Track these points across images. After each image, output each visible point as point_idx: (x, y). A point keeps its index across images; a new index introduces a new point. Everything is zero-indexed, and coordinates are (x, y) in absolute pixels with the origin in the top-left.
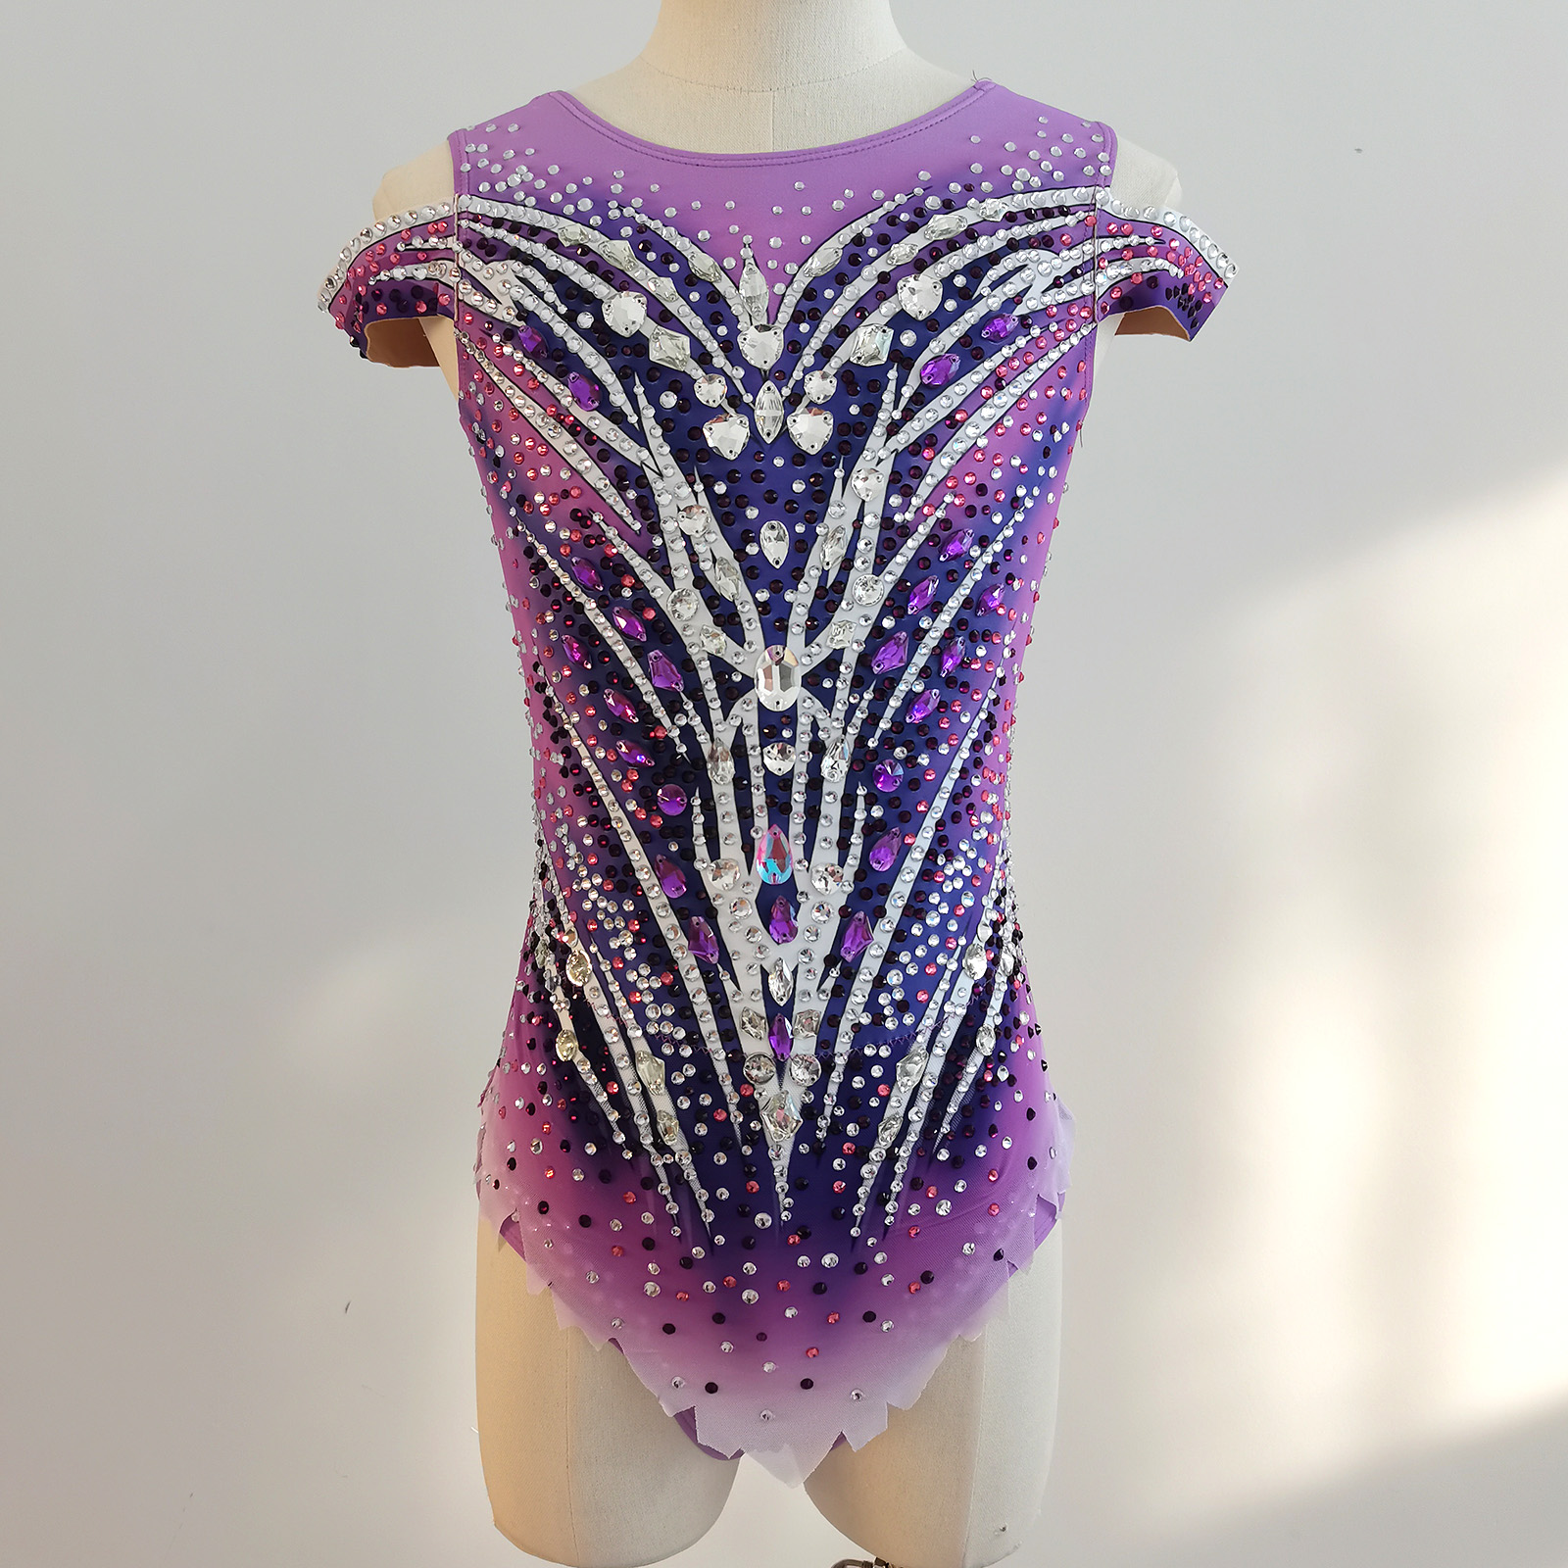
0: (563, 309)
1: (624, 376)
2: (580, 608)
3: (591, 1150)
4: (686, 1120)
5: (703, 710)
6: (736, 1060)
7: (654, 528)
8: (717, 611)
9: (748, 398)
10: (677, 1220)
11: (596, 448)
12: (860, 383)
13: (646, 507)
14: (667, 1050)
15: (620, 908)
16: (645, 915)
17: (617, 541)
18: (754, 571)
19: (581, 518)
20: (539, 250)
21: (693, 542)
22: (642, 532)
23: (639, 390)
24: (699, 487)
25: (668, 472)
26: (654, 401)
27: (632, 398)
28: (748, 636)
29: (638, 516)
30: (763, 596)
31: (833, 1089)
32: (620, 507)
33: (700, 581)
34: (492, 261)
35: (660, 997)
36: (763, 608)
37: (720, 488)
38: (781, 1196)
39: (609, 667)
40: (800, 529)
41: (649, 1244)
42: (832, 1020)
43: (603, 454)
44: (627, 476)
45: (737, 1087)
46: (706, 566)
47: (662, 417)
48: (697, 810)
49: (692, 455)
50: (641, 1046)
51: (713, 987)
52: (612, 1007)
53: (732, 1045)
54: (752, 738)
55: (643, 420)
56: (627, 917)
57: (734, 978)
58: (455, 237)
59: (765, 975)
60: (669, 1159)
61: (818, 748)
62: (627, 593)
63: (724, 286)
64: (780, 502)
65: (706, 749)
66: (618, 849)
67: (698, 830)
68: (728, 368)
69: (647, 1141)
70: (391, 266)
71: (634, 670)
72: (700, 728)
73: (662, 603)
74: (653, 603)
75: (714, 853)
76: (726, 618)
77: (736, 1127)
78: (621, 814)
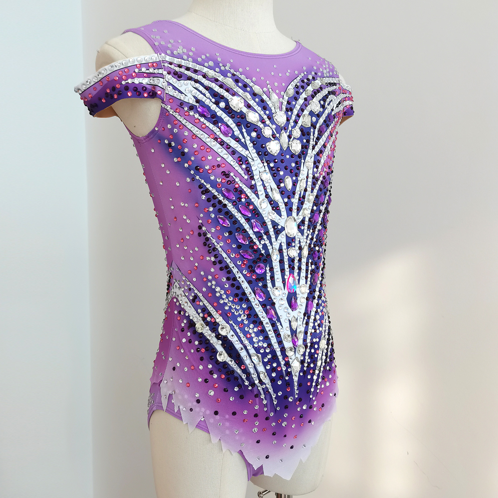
0: (213, 100)
1: (238, 125)
2: (225, 206)
3: (236, 389)
4: (269, 372)
5: (269, 238)
6: (283, 350)
7: (252, 178)
8: (273, 206)
9: (278, 135)
10: (266, 406)
11: (230, 150)
12: (305, 132)
13: (249, 171)
14: (262, 351)
15: (241, 306)
16: (250, 308)
17: (239, 182)
18: (283, 192)
19: (226, 175)
20: (200, 78)
21: (265, 182)
22: (248, 179)
23: (244, 130)
24: (266, 164)
25: (255, 159)
26: (249, 134)
27: (242, 133)
28: (282, 213)
29: (247, 174)
30: (286, 200)
31: (307, 354)
32: (240, 171)
33: (267, 196)
34: (181, 80)
35: (257, 334)
36: (286, 204)
37: (272, 165)
38: (296, 390)
39: (237, 226)
40: (294, 178)
41: (256, 416)
42: (306, 333)
43: (233, 152)
44: (242, 160)
45: (284, 359)
46: (269, 190)
47: (252, 141)
48: (268, 271)
49: (263, 153)
50: (252, 351)
51: (275, 328)
52: (240, 340)
53: (281, 346)
54: (284, 247)
55: (246, 141)
56: (244, 309)
57: (281, 324)
58: (163, 69)
59: (290, 322)
60: (264, 386)
61: (300, 248)
62: (243, 200)
63: (265, 97)
64: (289, 170)
65: (270, 251)
66: (239, 287)
67: (268, 278)
68: (271, 125)
69: (257, 382)
70: (133, 78)
71: (246, 226)
72: (268, 244)
73: (255, 203)
74: (253, 203)
75: (274, 285)
76: (275, 207)
77: (284, 372)
78: (240, 275)
